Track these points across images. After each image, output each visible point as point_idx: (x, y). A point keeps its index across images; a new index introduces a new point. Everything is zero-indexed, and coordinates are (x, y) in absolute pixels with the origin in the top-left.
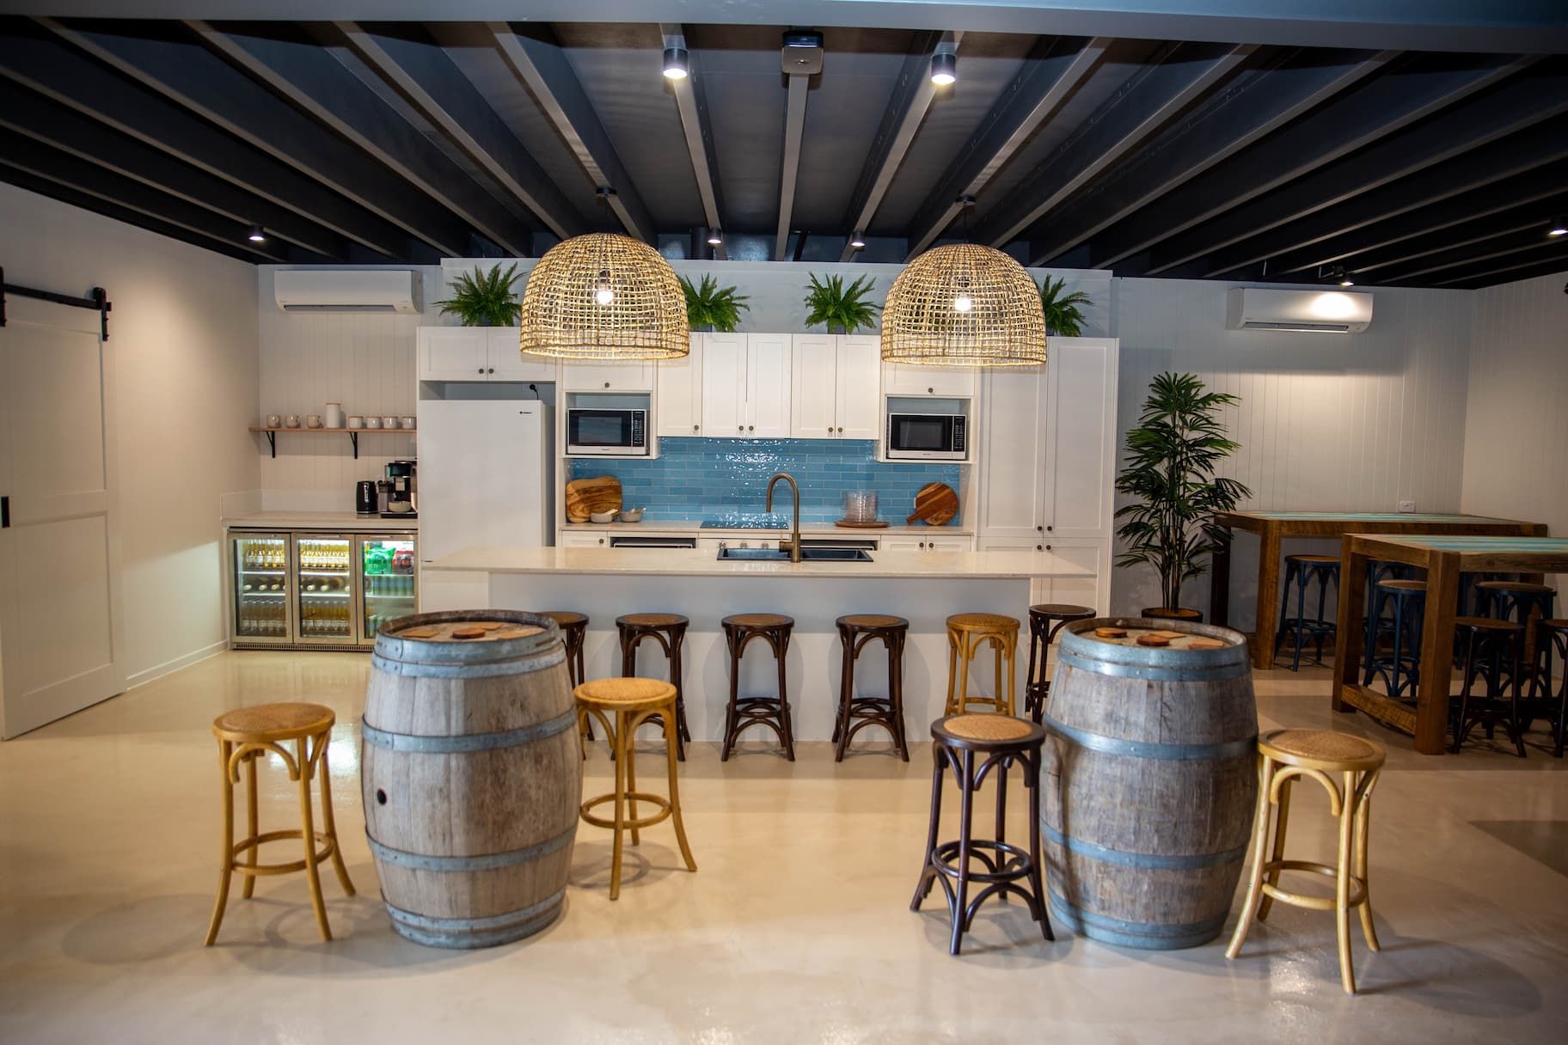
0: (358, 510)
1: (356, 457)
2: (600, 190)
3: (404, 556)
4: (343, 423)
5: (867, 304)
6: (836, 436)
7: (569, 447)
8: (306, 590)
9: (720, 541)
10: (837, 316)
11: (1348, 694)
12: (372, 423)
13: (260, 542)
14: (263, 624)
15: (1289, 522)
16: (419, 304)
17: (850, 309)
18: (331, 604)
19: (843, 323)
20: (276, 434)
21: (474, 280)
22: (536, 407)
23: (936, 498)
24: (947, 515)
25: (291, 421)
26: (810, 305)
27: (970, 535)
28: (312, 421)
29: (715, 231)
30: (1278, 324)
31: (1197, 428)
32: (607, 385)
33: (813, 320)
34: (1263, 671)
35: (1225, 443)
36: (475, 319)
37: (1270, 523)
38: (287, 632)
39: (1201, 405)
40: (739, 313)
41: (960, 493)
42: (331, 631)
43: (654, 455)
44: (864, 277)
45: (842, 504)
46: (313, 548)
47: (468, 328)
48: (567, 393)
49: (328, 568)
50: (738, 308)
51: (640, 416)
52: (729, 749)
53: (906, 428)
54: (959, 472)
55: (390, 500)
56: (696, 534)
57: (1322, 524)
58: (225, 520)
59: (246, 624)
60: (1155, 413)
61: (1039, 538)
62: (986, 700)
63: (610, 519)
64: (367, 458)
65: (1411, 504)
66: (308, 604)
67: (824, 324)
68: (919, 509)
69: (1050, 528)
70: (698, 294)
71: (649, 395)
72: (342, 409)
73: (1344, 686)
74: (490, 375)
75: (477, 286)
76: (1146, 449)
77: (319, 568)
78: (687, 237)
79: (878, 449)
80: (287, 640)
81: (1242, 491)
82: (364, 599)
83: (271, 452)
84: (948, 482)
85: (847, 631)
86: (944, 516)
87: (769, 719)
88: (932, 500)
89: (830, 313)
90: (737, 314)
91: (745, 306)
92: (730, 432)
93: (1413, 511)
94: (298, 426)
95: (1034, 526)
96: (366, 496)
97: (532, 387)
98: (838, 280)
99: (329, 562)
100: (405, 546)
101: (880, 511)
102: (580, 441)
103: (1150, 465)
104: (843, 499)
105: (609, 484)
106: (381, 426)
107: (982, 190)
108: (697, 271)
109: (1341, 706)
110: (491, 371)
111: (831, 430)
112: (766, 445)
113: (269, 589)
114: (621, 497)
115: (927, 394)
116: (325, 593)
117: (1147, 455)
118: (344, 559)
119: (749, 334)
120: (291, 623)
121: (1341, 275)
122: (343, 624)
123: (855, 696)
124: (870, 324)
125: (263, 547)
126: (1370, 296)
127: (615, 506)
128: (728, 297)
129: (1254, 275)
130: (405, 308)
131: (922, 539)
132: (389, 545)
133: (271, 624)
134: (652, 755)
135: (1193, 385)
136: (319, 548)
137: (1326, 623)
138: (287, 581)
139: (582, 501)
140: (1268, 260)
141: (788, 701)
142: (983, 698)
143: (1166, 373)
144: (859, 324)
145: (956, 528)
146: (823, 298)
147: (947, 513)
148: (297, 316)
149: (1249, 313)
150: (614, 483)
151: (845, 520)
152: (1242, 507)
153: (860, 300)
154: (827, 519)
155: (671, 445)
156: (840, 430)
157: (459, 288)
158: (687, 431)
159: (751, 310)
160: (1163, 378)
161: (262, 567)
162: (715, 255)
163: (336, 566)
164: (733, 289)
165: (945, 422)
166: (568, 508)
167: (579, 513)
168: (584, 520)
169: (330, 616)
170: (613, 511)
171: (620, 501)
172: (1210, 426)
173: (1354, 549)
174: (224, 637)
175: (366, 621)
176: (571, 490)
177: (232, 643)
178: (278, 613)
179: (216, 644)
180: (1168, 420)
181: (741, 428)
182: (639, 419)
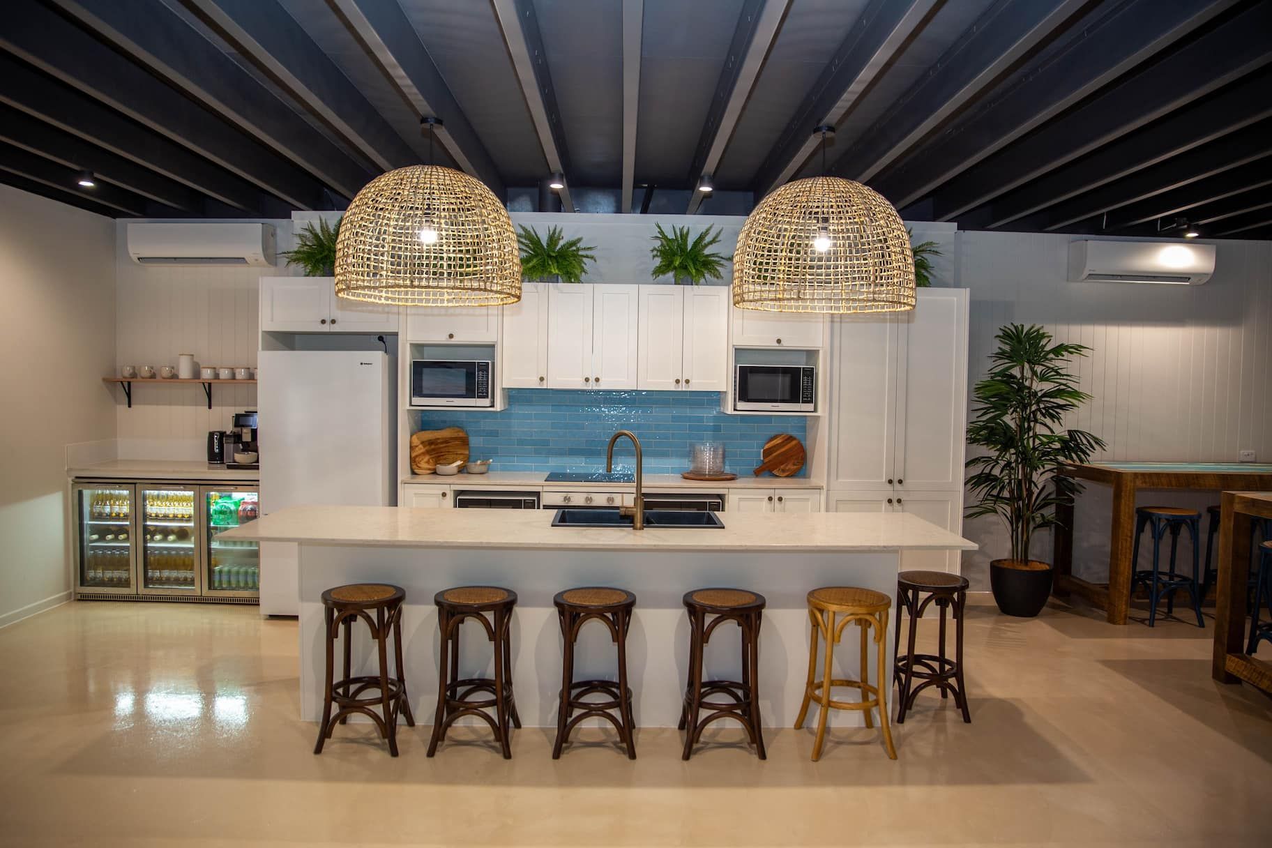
0: (209, 460)
1: (210, 407)
2: (424, 120)
3: (249, 507)
4: (196, 374)
5: (713, 255)
6: (683, 387)
7: (413, 399)
8: (152, 540)
9: (565, 494)
10: (684, 267)
11: (1233, 664)
12: (224, 374)
13: (108, 492)
14: (108, 574)
15: (1143, 475)
16: (271, 256)
17: (697, 260)
18: (178, 554)
19: (690, 273)
20: (132, 384)
21: (318, 231)
22: (378, 358)
23: (783, 450)
24: (795, 467)
25: (145, 371)
26: (656, 256)
27: (820, 488)
28: (166, 372)
29: (557, 175)
30: (1121, 276)
31: (1047, 380)
32: (451, 336)
33: (659, 271)
34: (1118, 626)
35: (1076, 394)
36: (319, 269)
37: (1124, 475)
38: (132, 583)
39: (1051, 356)
40: (585, 264)
41: (808, 444)
42: (177, 581)
43: (499, 406)
44: (711, 227)
45: (689, 456)
46: (160, 497)
47: (311, 279)
48: (411, 344)
49: (175, 518)
50: (584, 259)
51: (484, 368)
52: (562, 742)
53: (753, 379)
54: (805, 424)
55: (236, 451)
56: (541, 488)
57: (1177, 476)
58: (70, 470)
59: (91, 574)
60: (1003, 364)
61: (889, 492)
62: (849, 683)
63: (455, 470)
64: (220, 408)
65: (1252, 454)
66: (155, 555)
67: (671, 275)
68: (766, 460)
69: (900, 482)
70: (545, 245)
71: (493, 346)
72: (195, 360)
73: (1228, 656)
74: (332, 325)
75: (321, 237)
76: (993, 400)
77: (165, 518)
78: (536, 190)
79: (725, 400)
80: (131, 591)
81: (1096, 443)
82: (209, 550)
83: (127, 402)
84: (794, 434)
85: (695, 610)
86: (792, 467)
87: (607, 711)
88: (778, 452)
89: (677, 263)
90: (583, 265)
91: (592, 258)
92: (577, 383)
93: (1253, 460)
94: (153, 376)
95: (884, 480)
96: (216, 446)
97: (381, 339)
98: (685, 231)
99: (176, 512)
100: (249, 497)
101: (727, 463)
102: (425, 392)
103: (999, 416)
104: (690, 451)
105: (455, 435)
106: (234, 377)
107: (841, 121)
108: (543, 223)
109: (1223, 676)
110: (333, 322)
111: (677, 381)
112: (611, 398)
113: (116, 539)
114: (469, 449)
115: (774, 345)
116: (172, 543)
117: (995, 407)
118: (188, 509)
119: (595, 285)
120: (135, 572)
121: (1186, 226)
122: (189, 574)
123: (705, 679)
124: (718, 276)
125: (111, 497)
126: (1214, 248)
127: (462, 457)
128: (574, 248)
129: (1093, 228)
130: (256, 260)
131: (771, 493)
132: (237, 496)
133: (117, 574)
134: (475, 749)
135: (1043, 336)
136: (167, 498)
137: (1178, 576)
138: (132, 531)
139: (428, 452)
140: (1107, 212)
141: (629, 686)
142: (846, 681)
143: (1012, 324)
144: (707, 276)
145: (802, 480)
146: (670, 247)
147: (794, 465)
148: (154, 269)
149: (1093, 266)
150: (461, 435)
151: (691, 472)
152: (1096, 459)
153: (707, 251)
154: (673, 471)
155: (516, 396)
156: (687, 381)
157: (304, 239)
158: (533, 383)
159: (598, 262)
160: (1009, 329)
161: (109, 517)
162: (562, 208)
163: (183, 517)
164: (579, 240)
165: (793, 373)
166: (413, 460)
167: (423, 465)
168: (429, 472)
169: (175, 566)
170: (459, 463)
171: (467, 452)
172: (1058, 377)
173: (1238, 508)
174: (68, 587)
175: (211, 572)
176: (416, 441)
177: (76, 594)
178: (123, 563)
179: (57, 596)
180: (1016, 372)
181: (587, 379)
182: (483, 370)
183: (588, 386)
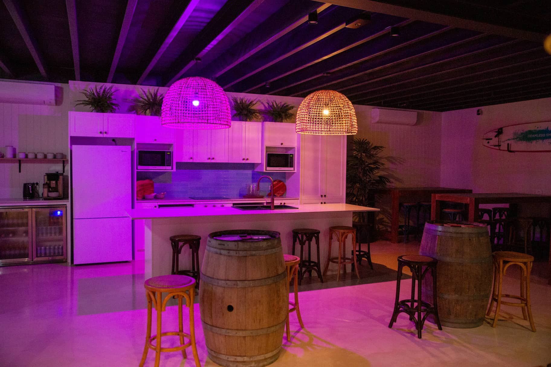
0: (24, 197)
1: (20, 172)
6: (245, 161)
7: (138, 167)
9: (205, 205)
12: (31, 156)
15: (402, 191)
23: (278, 186)
26: (233, 109)
41: (286, 184)
48: (137, 143)
53: (272, 159)
54: (285, 176)
55: (48, 191)
56: (195, 202)
61: (321, 199)
63: (153, 197)
69: (325, 196)
71: (172, 145)
72: (13, 149)
86: (281, 193)
92: (205, 160)
95: (319, 196)
106: (36, 157)
110: (106, 133)
114: (154, 188)
115: (280, 145)
126: (416, 113)
130: (50, 103)
135: (367, 143)
139: (141, 190)
146: (239, 106)
151: (247, 195)
155: (181, 166)
156: (247, 159)
160: (356, 140)
167: (139, 195)
175: (37, 249)
181: (209, 159)
182: (169, 154)
183: (209, 161)
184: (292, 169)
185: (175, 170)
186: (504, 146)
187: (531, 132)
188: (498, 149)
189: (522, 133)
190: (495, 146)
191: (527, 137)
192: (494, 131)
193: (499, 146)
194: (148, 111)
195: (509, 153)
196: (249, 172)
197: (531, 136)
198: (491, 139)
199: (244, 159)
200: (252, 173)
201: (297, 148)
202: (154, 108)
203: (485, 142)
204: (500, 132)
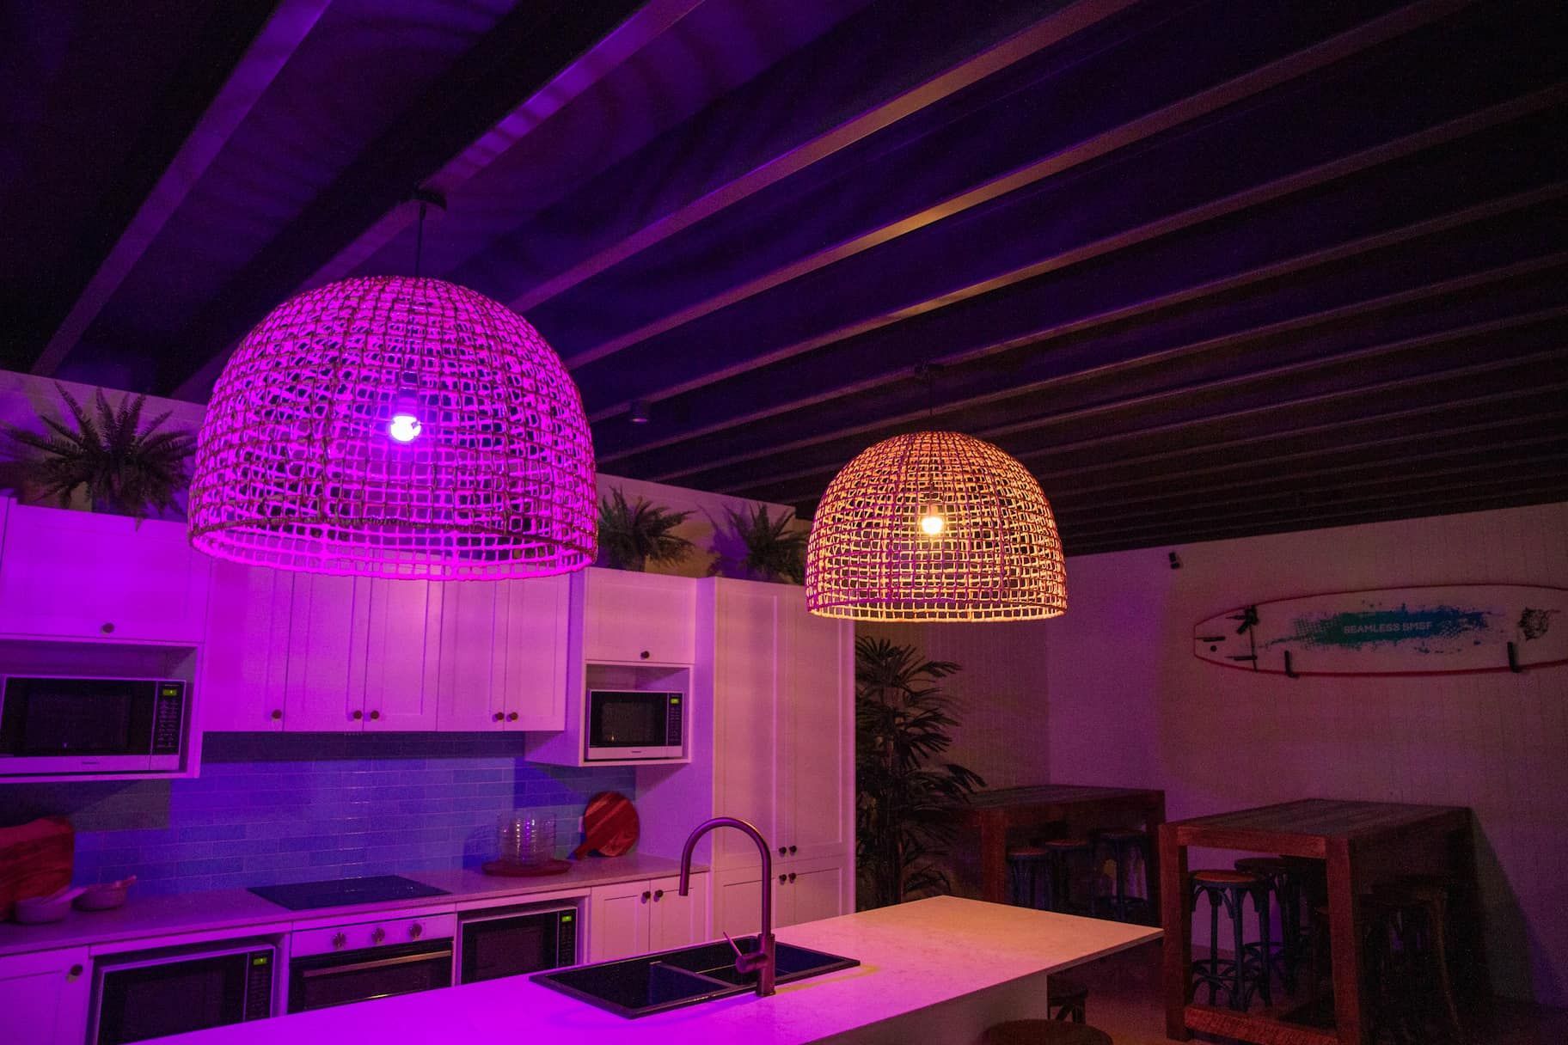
6: (506, 726)
9: (334, 931)
23: (611, 814)
24: (627, 840)
32: (109, 628)
51: (174, 693)
53: (608, 711)
56: (289, 924)
68: (589, 834)
69: (794, 849)
73: (1187, 1008)
84: (621, 790)
86: (622, 841)
88: (604, 820)
115: (639, 661)
131: (646, 885)
147: (626, 837)
156: (511, 718)
165: (658, 702)
181: (357, 715)
182: (170, 698)
183: (357, 726)
184: (677, 751)
185: (195, 770)
186: (1271, 659)
187: (1349, 618)
188: (1252, 667)
189: (1323, 622)
190: (1237, 659)
191: (1339, 631)
192: (1231, 614)
193: (1254, 658)
194: (81, 490)
195: (1292, 680)
196: (505, 766)
197: (1349, 630)
198: (1222, 638)
199: (499, 716)
200: (516, 770)
201: (697, 671)
202: (114, 477)
203: (1203, 648)
204: (1249, 617)
